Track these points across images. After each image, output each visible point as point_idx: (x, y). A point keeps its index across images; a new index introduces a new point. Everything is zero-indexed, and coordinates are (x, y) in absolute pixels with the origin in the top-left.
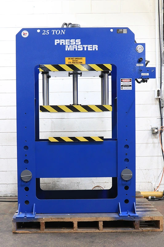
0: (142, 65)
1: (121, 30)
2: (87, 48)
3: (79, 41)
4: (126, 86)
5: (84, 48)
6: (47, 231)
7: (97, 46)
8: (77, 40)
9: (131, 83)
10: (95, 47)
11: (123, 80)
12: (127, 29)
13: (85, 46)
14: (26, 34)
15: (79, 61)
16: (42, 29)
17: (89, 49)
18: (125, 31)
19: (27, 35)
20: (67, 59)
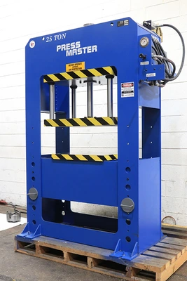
0: (147, 63)
1: (121, 22)
2: (86, 50)
3: (78, 43)
4: (127, 92)
5: (83, 50)
6: (41, 255)
7: (96, 46)
9: (133, 89)
10: (95, 48)
11: (124, 85)
12: (129, 19)
13: (84, 48)
15: (79, 66)
16: (46, 36)
17: (88, 52)
18: (126, 23)
19: (34, 45)
20: (67, 65)
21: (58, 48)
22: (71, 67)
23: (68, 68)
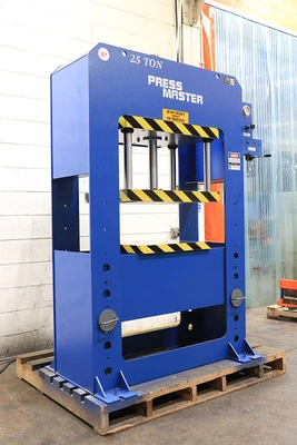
0: (249, 135)
1: (228, 79)
2: (190, 97)
3: (180, 84)
4: (234, 164)
5: (186, 96)
6: (155, 414)
7: (201, 97)
8: (178, 83)
9: (239, 161)
10: (199, 99)
11: (231, 155)
12: (234, 78)
13: (188, 94)
14: (104, 55)
15: (181, 117)
17: (192, 101)
18: (232, 82)
19: (108, 57)
20: (165, 111)
21: (151, 80)
22: (170, 115)
23: (166, 115)
